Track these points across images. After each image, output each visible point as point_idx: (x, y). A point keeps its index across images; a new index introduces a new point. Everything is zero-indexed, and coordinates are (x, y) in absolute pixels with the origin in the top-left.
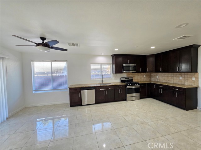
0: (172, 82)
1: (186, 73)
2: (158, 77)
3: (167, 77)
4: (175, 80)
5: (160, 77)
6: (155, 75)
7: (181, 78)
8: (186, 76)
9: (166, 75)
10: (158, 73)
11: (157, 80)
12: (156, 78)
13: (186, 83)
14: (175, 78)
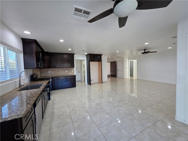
0: (62, 74)
1: (69, 68)
2: (49, 72)
3: (58, 71)
4: (63, 73)
5: (52, 72)
6: (46, 70)
7: (67, 71)
8: (69, 70)
9: (57, 70)
10: (49, 69)
11: (48, 75)
12: (48, 74)
13: (69, 74)
14: (63, 71)
